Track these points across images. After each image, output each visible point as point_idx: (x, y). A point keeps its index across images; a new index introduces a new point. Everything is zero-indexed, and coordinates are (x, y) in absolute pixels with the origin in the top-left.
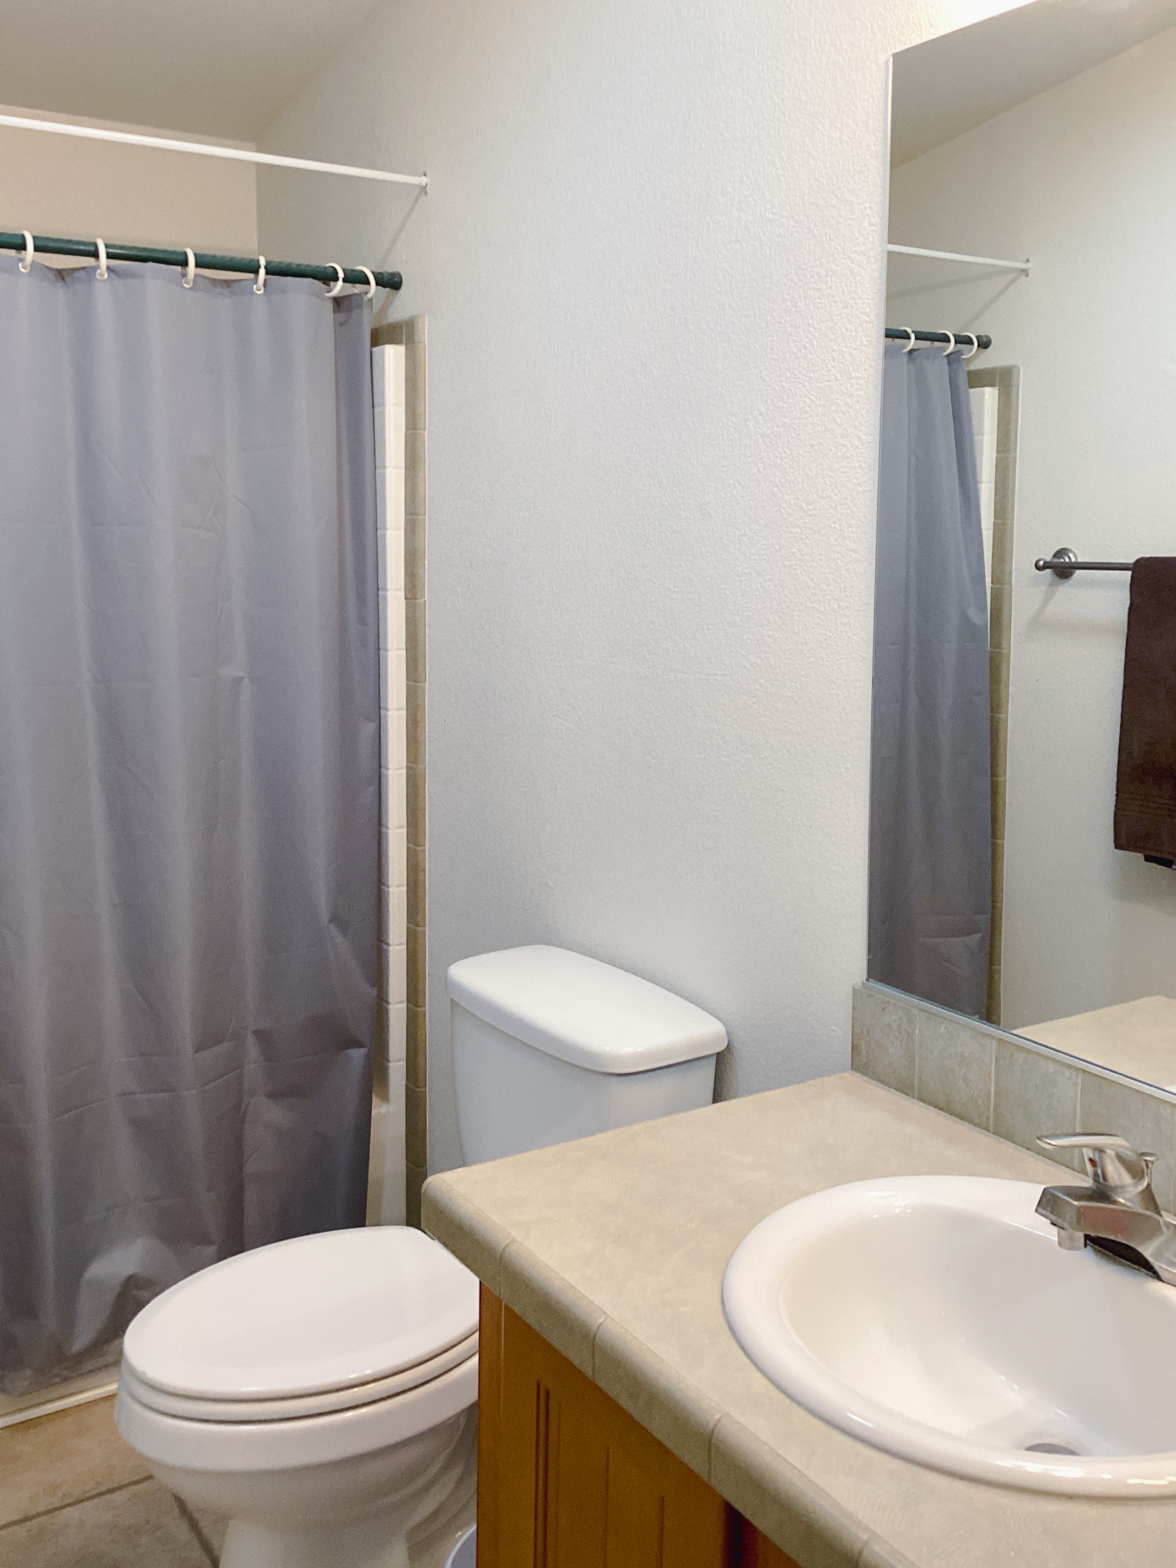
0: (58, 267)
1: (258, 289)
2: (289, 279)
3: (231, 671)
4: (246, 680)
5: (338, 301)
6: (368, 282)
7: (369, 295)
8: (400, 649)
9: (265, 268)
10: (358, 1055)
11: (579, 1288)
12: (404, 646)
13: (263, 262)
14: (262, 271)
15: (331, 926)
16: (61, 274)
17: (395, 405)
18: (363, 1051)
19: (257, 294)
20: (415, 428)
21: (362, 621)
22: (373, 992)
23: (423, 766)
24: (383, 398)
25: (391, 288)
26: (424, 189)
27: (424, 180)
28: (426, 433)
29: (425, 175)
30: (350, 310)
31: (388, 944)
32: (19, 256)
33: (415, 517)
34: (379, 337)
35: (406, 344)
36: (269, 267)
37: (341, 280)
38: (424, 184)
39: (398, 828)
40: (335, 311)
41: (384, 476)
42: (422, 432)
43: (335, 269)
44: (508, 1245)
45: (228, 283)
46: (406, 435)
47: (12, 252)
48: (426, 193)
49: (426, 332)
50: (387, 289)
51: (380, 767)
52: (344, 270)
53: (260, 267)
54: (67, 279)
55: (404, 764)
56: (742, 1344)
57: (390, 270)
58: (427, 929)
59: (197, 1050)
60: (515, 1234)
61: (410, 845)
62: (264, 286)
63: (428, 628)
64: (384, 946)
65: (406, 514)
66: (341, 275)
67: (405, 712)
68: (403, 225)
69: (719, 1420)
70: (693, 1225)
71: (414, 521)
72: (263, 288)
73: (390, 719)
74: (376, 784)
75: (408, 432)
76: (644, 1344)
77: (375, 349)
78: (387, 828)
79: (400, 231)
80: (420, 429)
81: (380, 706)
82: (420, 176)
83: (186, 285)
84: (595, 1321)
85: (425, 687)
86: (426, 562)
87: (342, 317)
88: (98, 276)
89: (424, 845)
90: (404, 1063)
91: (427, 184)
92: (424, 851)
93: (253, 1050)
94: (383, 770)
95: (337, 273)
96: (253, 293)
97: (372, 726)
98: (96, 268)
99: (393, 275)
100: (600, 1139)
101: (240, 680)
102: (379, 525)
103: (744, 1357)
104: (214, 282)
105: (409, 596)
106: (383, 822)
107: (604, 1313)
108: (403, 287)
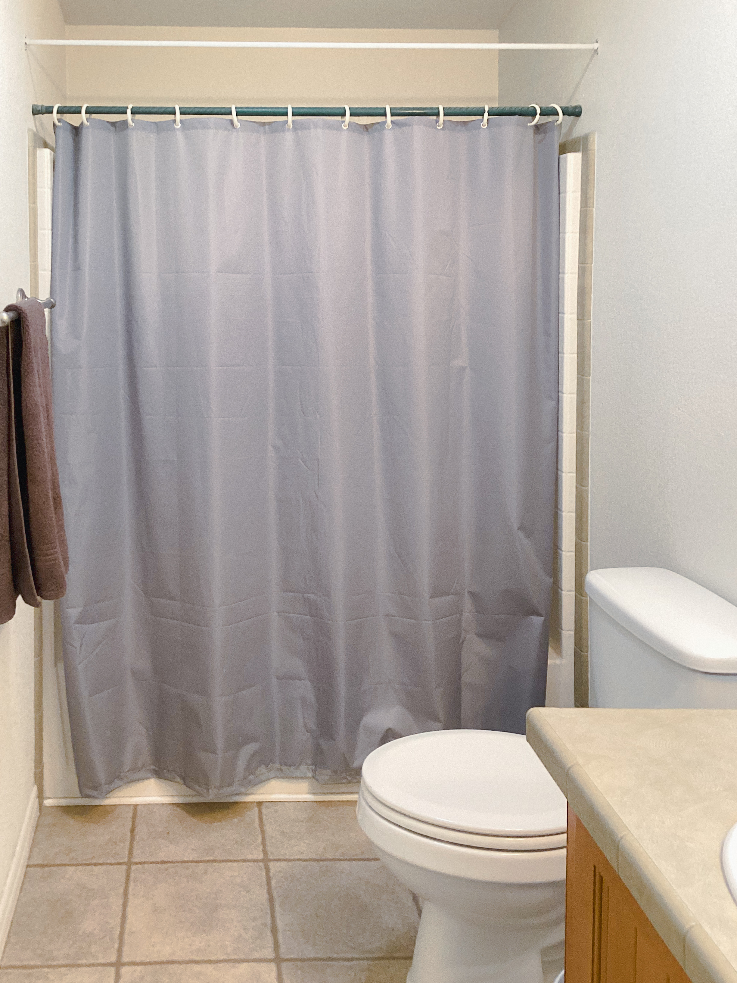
0: (365, 124)
1: (484, 124)
2: (504, 117)
3: (458, 363)
4: (468, 368)
5: (537, 128)
6: (557, 114)
7: (559, 122)
8: (574, 353)
9: (488, 112)
10: (538, 621)
11: (615, 808)
12: (576, 351)
13: (487, 109)
14: (486, 114)
15: (520, 532)
16: (366, 127)
17: (574, 191)
18: (542, 618)
19: (483, 128)
20: (586, 206)
21: (547, 333)
22: (551, 580)
23: (587, 433)
24: (565, 188)
25: (575, 116)
26: (596, 51)
27: (596, 46)
28: (594, 209)
29: (597, 42)
30: (545, 132)
31: (561, 550)
32: (343, 120)
33: (584, 265)
34: (564, 149)
35: (583, 152)
36: (490, 111)
37: (538, 114)
38: (596, 48)
39: (569, 473)
40: (535, 133)
41: (564, 239)
42: (591, 208)
43: (535, 108)
44: (573, 766)
45: (465, 123)
46: (581, 211)
47: (339, 118)
48: (597, 54)
49: (596, 144)
50: (572, 117)
51: (558, 431)
52: (541, 108)
53: (485, 112)
54: (370, 130)
55: (575, 430)
56: (727, 880)
57: (574, 104)
58: (589, 543)
59: (431, 598)
60: (580, 760)
61: (578, 485)
62: (488, 123)
63: (593, 340)
64: (559, 551)
65: (579, 263)
66: (539, 111)
67: (575, 396)
68: (584, 74)
69: (692, 927)
70: (717, 789)
71: (584, 268)
72: (487, 125)
73: (565, 399)
74: (555, 441)
75: (582, 209)
76: (651, 859)
77: (562, 156)
78: (562, 472)
79: (581, 79)
80: (589, 207)
81: (558, 390)
82: (593, 43)
83: (438, 128)
84: (620, 833)
85: (589, 379)
86: (592, 296)
87: (540, 137)
88: (386, 127)
89: (588, 486)
90: (573, 633)
91: (598, 49)
92: (587, 490)
93: (468, 604)
94: (560, 433)
95: (536, 110)
96: (480, 128)
97: (553, 403)
98: (385, 122)
99: (576, 107)
100: (663, 713)
101: (464, 368)
102: (561, 271)
103: (726, 889)
104: (457, 123)
105: (580, 318)
106: (559, 467)
107: (628, 829)
108: (582, 114)
